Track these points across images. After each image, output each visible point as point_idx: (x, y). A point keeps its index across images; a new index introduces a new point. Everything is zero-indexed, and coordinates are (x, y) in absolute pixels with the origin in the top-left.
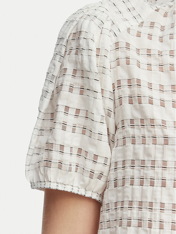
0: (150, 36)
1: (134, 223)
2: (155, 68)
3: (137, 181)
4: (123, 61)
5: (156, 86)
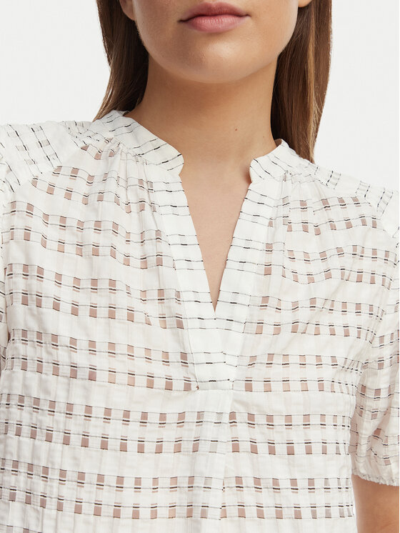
0: (69, 193)
1: (20, 496)
2: (70, 249)
3: (26, 430)
4: (20, 234)
5: (67, 280)
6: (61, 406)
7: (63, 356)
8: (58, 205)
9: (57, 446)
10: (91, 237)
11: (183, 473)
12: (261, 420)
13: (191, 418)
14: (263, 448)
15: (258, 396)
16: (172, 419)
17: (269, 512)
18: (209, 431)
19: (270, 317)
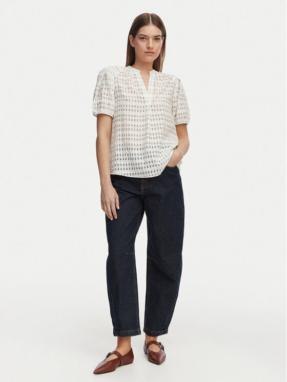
6: (125, 105)
7: (125, 98)
8: (122, 78)
9: (125, 111)
10: (127, 82)
11: (144, 115)
12: (156, 106)
13: (145, 106)
14: (156, 110)
15: (155, 102)
16: (142, 107)
17: (158, 119)
18: (148, 108)
19: (156, 92)
